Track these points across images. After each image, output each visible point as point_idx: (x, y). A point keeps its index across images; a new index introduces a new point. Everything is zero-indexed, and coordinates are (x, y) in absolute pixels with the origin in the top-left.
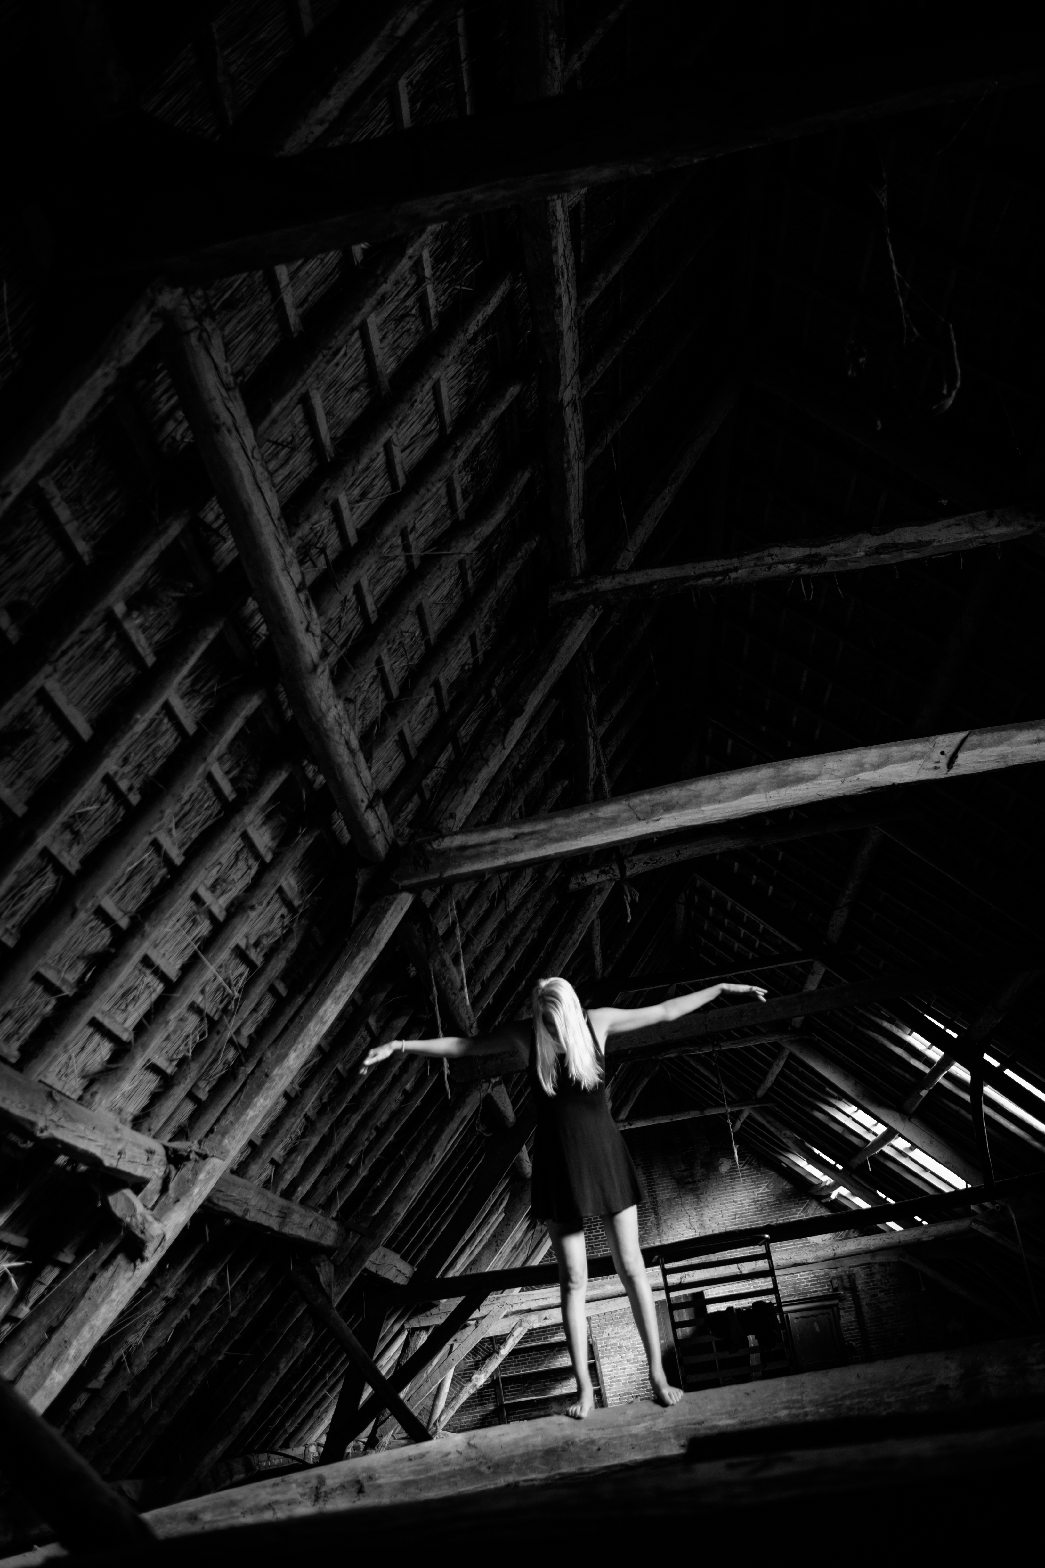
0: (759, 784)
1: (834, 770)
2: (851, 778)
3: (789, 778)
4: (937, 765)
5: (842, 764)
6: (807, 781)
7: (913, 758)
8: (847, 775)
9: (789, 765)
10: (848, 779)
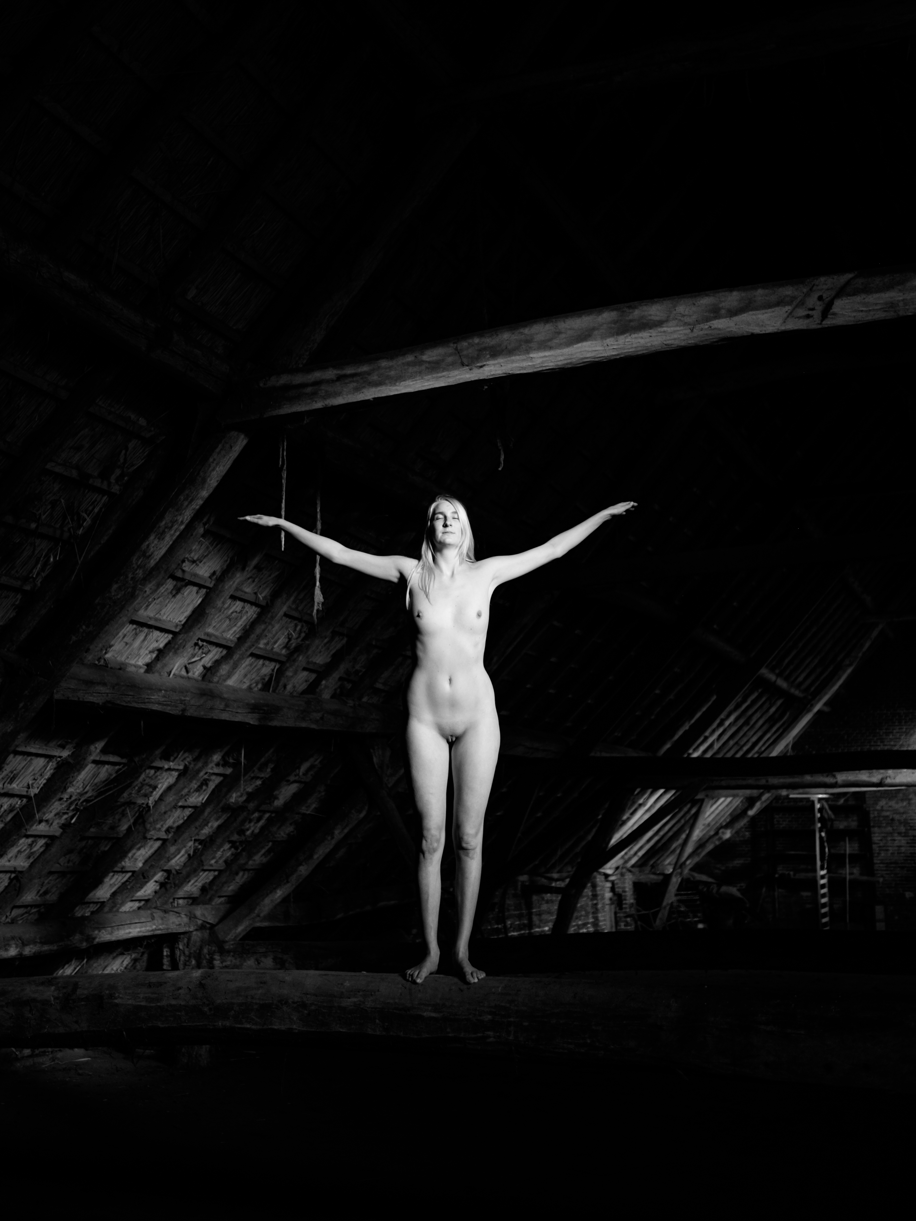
0: (598, 329)
1: (683, 316)
2: (702, 326)
3: (632, 324)
4: (810, 312)
5: (694, 309)
6: (651, 328)
7: (779, 303)
8: (698, 322)
9: (635, 308)
10: (698, 327)
